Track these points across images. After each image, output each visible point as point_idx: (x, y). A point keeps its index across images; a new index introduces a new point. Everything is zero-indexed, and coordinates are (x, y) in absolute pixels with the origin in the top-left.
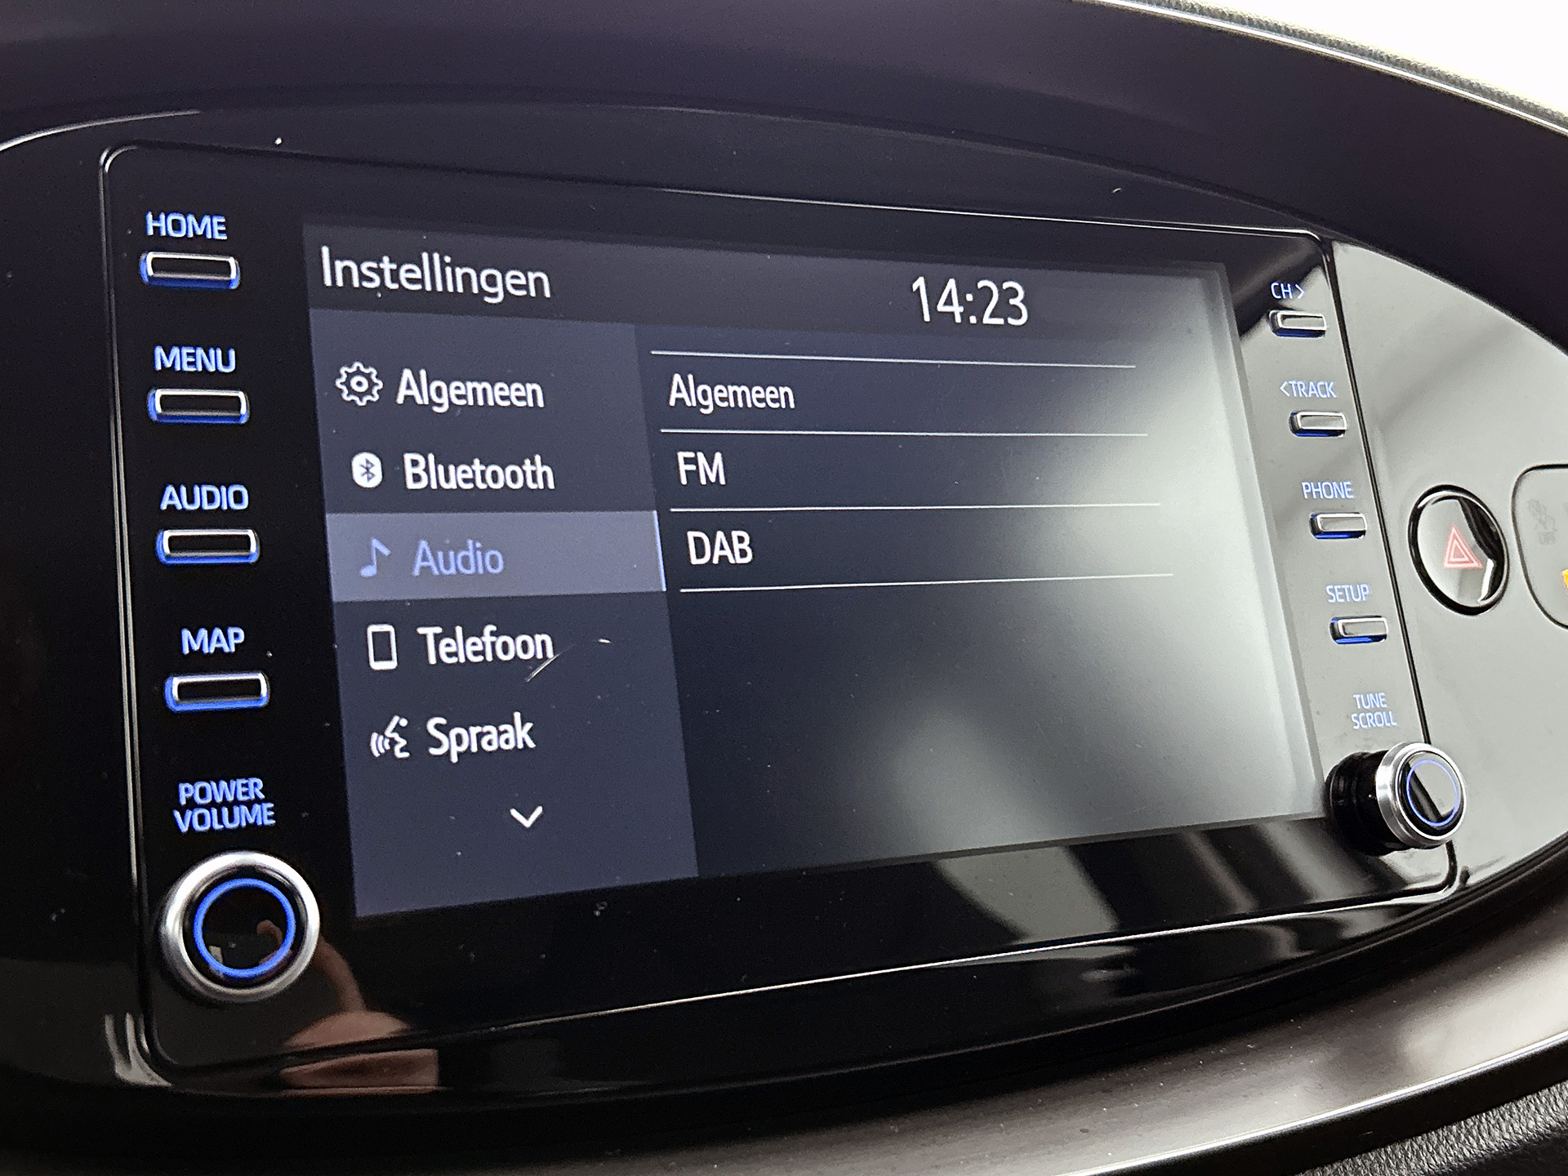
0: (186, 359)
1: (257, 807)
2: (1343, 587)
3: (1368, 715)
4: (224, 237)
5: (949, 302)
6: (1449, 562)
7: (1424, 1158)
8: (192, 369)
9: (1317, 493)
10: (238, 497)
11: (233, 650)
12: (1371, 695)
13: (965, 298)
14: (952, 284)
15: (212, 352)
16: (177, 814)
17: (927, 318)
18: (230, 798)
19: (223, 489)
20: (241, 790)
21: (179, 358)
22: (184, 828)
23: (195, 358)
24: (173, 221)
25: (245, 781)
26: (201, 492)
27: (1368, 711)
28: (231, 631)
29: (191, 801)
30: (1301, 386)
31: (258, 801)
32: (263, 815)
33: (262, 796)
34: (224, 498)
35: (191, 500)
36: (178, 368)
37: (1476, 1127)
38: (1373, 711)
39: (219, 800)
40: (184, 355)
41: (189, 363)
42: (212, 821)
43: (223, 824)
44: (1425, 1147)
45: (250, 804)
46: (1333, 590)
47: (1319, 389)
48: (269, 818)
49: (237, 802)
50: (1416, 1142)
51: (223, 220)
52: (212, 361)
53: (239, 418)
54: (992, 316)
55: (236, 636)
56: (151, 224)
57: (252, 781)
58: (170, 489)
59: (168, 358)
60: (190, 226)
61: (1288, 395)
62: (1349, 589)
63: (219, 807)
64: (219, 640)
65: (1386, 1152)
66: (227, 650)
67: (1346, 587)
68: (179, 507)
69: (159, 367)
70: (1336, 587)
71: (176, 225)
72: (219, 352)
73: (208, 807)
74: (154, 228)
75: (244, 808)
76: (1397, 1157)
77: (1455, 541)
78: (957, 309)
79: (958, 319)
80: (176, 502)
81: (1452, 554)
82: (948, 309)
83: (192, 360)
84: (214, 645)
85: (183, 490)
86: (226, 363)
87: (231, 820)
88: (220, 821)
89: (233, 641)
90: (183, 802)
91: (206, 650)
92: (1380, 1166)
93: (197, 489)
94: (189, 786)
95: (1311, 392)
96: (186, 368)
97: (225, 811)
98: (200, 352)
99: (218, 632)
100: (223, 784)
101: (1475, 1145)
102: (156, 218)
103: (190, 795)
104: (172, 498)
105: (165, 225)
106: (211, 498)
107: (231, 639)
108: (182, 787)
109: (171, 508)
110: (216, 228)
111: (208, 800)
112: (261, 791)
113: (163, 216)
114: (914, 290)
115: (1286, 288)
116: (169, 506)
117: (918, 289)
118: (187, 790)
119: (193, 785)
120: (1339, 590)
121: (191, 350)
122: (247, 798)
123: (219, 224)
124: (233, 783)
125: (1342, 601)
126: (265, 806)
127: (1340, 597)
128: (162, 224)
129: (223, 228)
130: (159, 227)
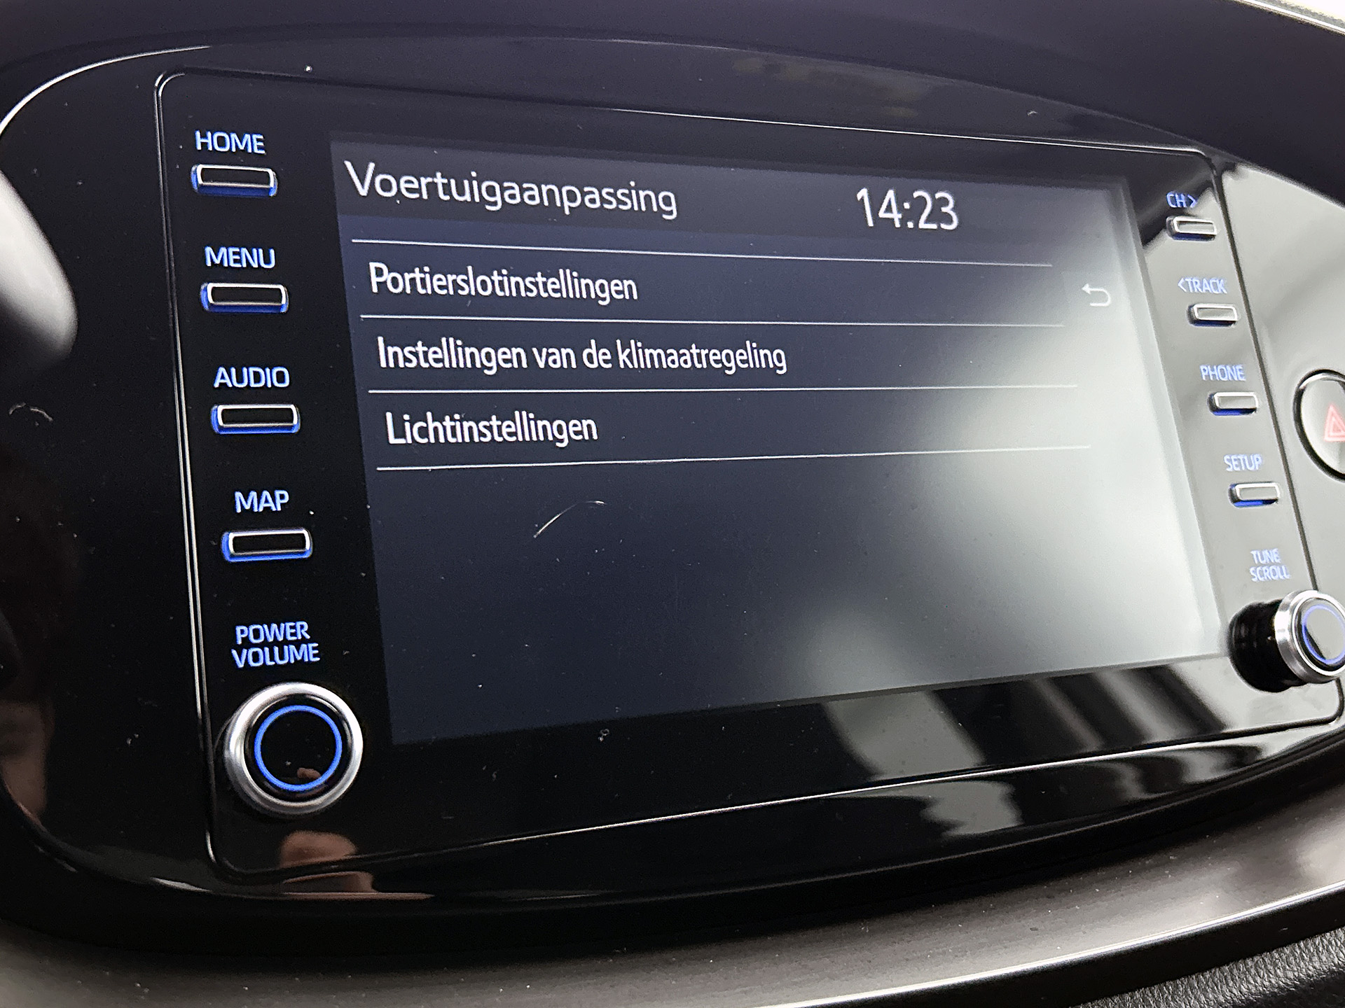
0: (232, 257)
1: (304, 646)
2: (1239, 457)
3: (1264, 568)
4: (263, 152)
5: (889, 209)
6: (1329, 436)
7: (1333, 952)
8: (238, 265)
9: (1214, 375)
10: (281, 377)
11: (279, 509)
12: (1266, 552)
13: (903, 207)
14: (891, 194)
15: (255, 251)
16: (234, 652)
17: (871, 223)
18: (280, 639)
19: (268, 370)
20: (289, 631)
21: (226, 256)
22: (241, 665)
23: (240, 256)
24: (218, 137)
25: (292, 624)
26: (249, 372)
27: (1263, 565)
28: (278, 493)
29: (246, 640)
30: (1196, 283)
31: (304, 641)
32: (309, 653)
33: (308, 637)
34: (269, 377)
35: (240, 380)
36: (226, 264)
38: (1269, 564)
39: (271, 639)
40: (231, 254)
41: (235, 261)
42: (265, 658)
43: (275, 661)
44: (1333, 942)
45: (297, 644)
46: (1230, 460)
47: (1211, 285)
48: (315, 656)
49: (288, 643)
50: (1325, 938)
51: (261, 137)
52: (255, 258)
53: (281, 307)
54: (927, 221)
55: (282, 497)
56: (199, 140)
57: (299, 624)
58: (222, 370)
59: (217, 258)
60: (233, 142)
61: (1185, 290)
62: (1244, 460)
63: (271, 646)
64: (267, 501)
65: (1299, 946)
66: (274, 509)
67: (1241, 457)
68: (230, 385)
69: (209, 264)
70: (1233, 457)
71: (221, 142)
72: (261, 251)
73: (261, 646)
74: (202, 143)
75: (292, 647)
76: (1309, 951)
77: (1333, 417)
78: (896, 216)
79: (898, 225)
80: (227, 381)
81: (1332, 429)
82: (888, 215)
83: (237, 257)
84: (263, 505)
85: (233, 370)
86: (267, 261)
87: (282, 658)
88: (272, 659)
89: (279, 501)
90: (240, 642)
91: (256, 510)
92: (1295, 959)
93: (245, 370)
94: (244, 628)
95: (1204, 288)
96: (232, 264)
97: (276, 649)
98: (244, 251)
99: (266, 493)
100: (274, 626)
102: (204, 136)
103: (245, 636)
104: (224, 377)
105: (211, 141)
106: (257, 379)
107: (277, 500)
108: (238, 629)
109: (223, 385)
110: (256, 144)
111: (262, 639)
112: (307, 632)
113: (209, 134)
114: (859, 199)
115: (1180, 198)
116: (221, 384)
117: (862, 199)
118: (242, 632)
119: (248, 627)
120: (1235, 460)
121: (237, 250)
122: (294, 638)
123: (258, 140)
124: (283, 625)
125: (1238, 469)
126: (311, 646)
127: (1236, 466)
128: (209, 141)
129: (261, 144)
130: (207, 143)
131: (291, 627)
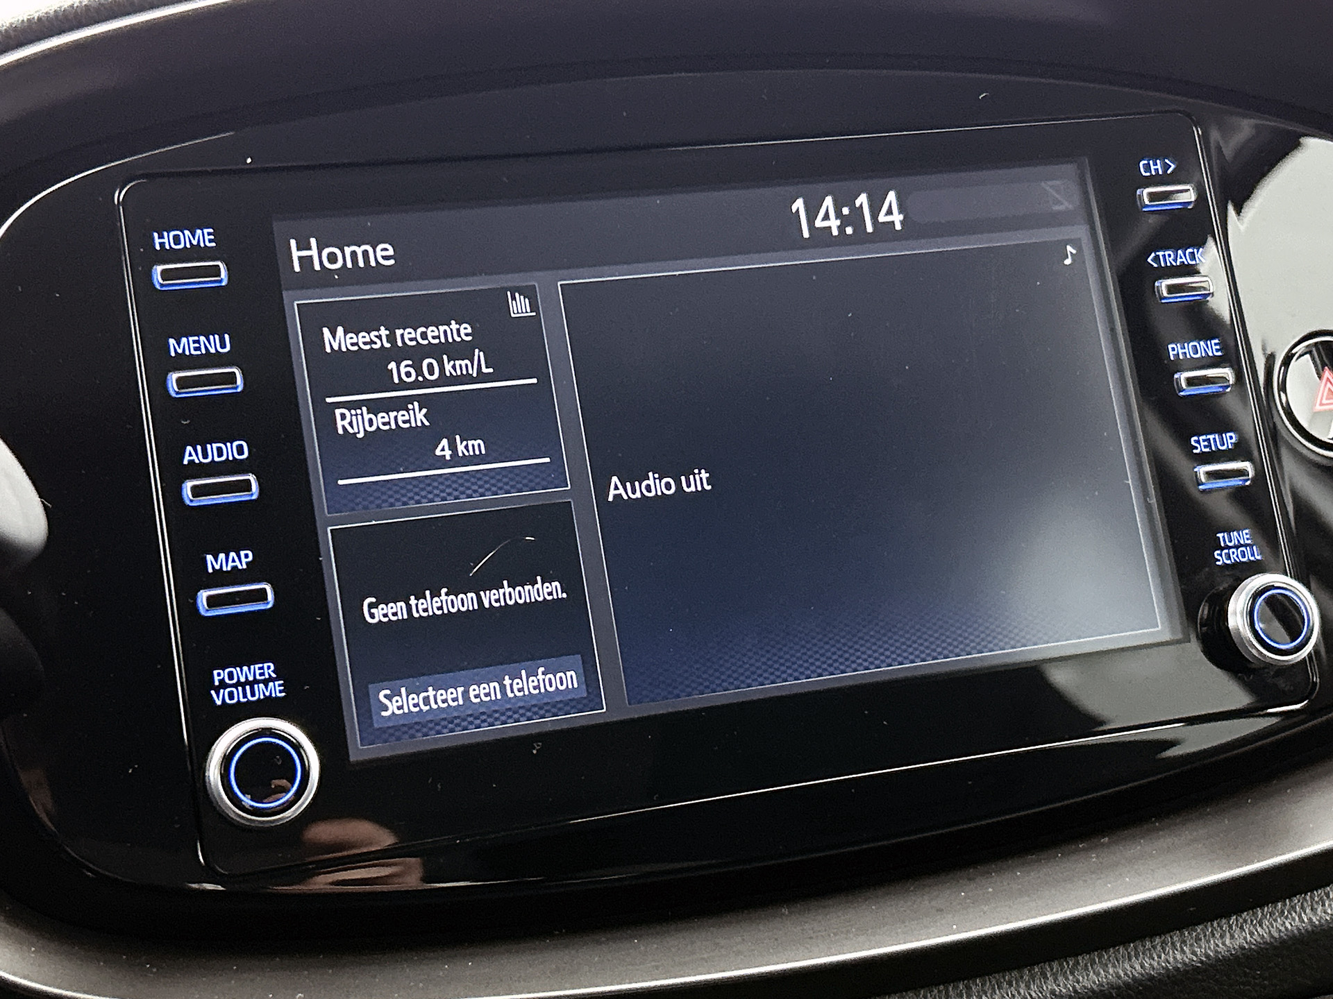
0: (192, 346)
1: (271, 684)
3: (1231, 551)
4: (214, 244)
6: (1321, 404)
8: (199, 353)
9: (1184, 353)
10: (240, 450)
11: (245, 567)
12: (1235, 533)
13: (842, 213)
14: (828, 201)
15: (211, 337)
16: (213, 692)
18: (251, 678)
19: (229, 444)
20: (258, 672)
21: (186, 345)
22: (219, 702)
23: (200, 344)
24: (174, 236)
25: (261, 665)
26: (212, 448)
28: (242, 553)
29: (222, 681)
30: (1170, 256)
31: (271, 679)
32: (276, 689)
33: (274, 676)
34: (230, 451)
35: (205, 456)
36: (187, 353)
37: (1300, 904)
38: (1237, 547)
39: (243, 680)
40: (191, 342)
41: (196, 349)
42: (238, 696)
43: (247, 698)
44: (1249, 921)
45: (266, 682)
46: (1198, 442)
47: (1187, 257)
48: (280, 691)
49: (256, 681)
51: (211, 230)
52: (213, 344)
53: (236, 388)
55: (246, 556)
56: (157, 241)
57: (266, 665)
58: (189, 448)
59: (179, 347)
60: (187, 238)
61: (1156, 266)
62: (1214, 439)
63: (243, 685)
64: (234, 561)
65: (1212, 925)
66: (240, 567)
67: (1211, 437)
68: (197, 461)
69: (173, 354)
70: (1201, 438)
71: (177, 240)
72: (217, 337)
73: (235, 686)
74: (163, 238)
75: (262, 686)
77: (1329, 383)
78: (834, 223)
79: (835, 232)
80: (194, 457)
81: (1325, 396)
82: (825, 224)
83: (197, 345)
84: (230, 564)
85: (199, 448)
86: (223, 346)
87: (253, 695)
88: (245, 696)
89: (244, 560)
90: (217, 683)
91: (224, 569)
92: (1205, 936)
93: (209, 446)
94: (221, 671)
95: (1179, 261)
96: (193, 352)
97: (248, 688)
98: (202, 338)
99: (232, 554)
100: (245, 668)
101: (1297, 918)
102: (161, 237)
103: (221, 678)
104: (191, 455)
105: (168, 240)
106: (220, 454)
108: (215, 672)
109: (191, 462)
110: (207, 237)
111: (235, 681)
112: (273, 671)
113: (165, 234)
114: (794, 211)
115: (1155, 164)
116: (189, 461)
117: (798, 210)
118: (219, 675)
119: (224, 670)
120: (1204, 441)
121: (196, 338)
122: (263, 677)
123: (209, 234)
124: (252, 667)
125: (1207, 450)
126: (277, 683)
127: (1205, 447)
128: (166, 240)
129: (212, 237)
130: (164, 243)
131: (260, 669)
